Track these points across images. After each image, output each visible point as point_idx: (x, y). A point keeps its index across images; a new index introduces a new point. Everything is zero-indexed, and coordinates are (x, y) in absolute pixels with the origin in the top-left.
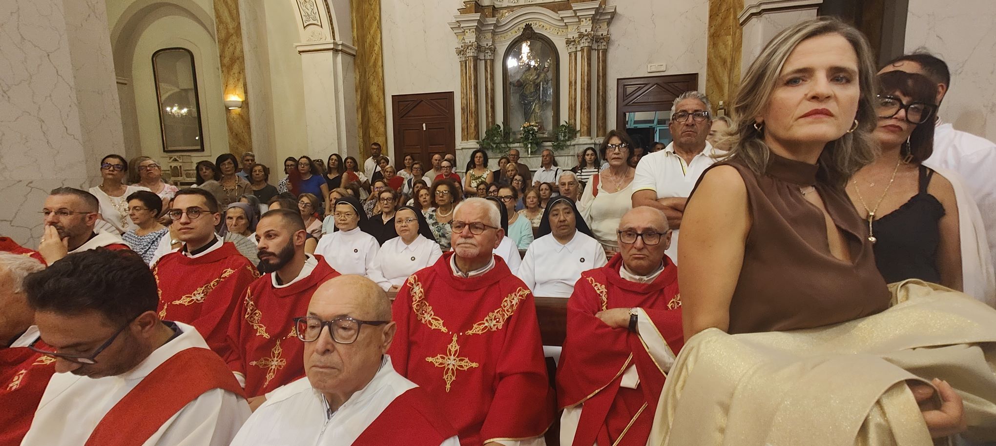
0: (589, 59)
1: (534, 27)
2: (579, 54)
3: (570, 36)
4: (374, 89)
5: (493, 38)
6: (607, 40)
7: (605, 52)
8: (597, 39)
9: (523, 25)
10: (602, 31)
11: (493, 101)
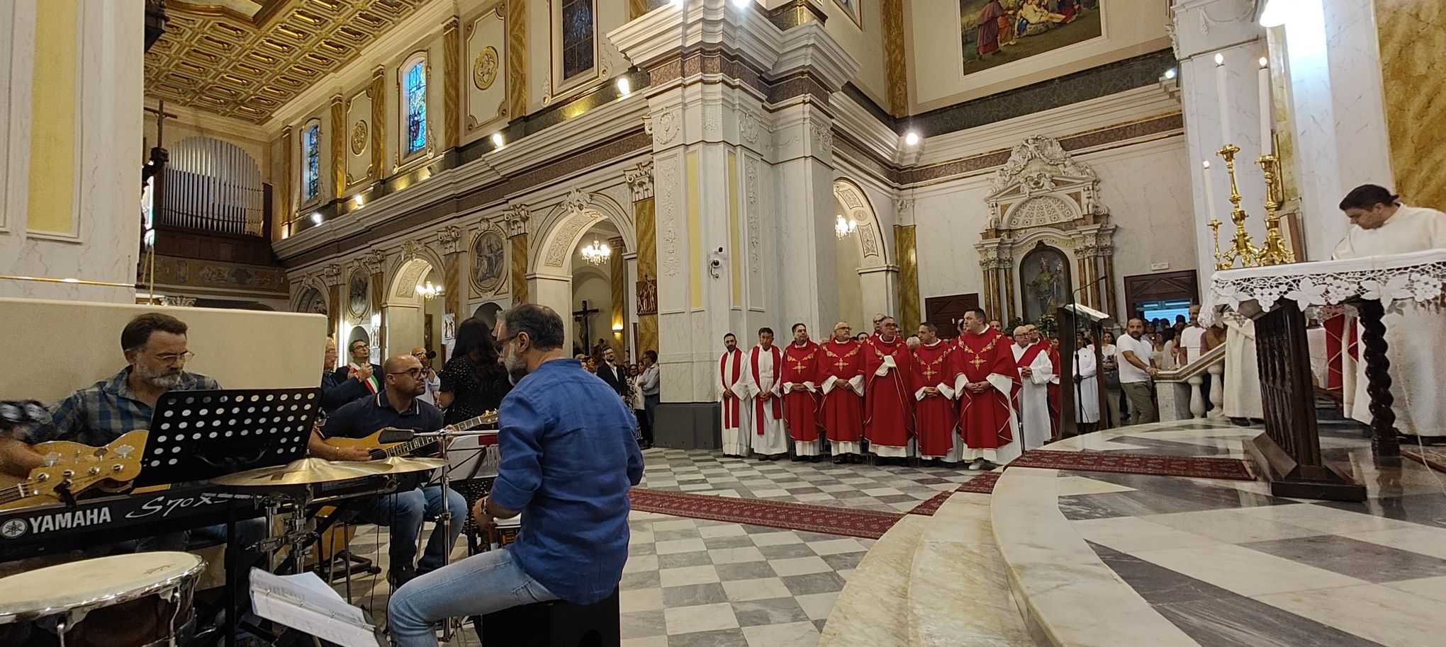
0: (1096, 265)
1: (1045, 242)
2: (1087, 261)
3: (1078, 248)
4: (910, 294)
5: (1011, 252)
6: (1112, 248)
7: (1111, 257)
8: (1103, 249)
9: (1037, 241)
10: (1106, 242)
11: (1013, 299)
